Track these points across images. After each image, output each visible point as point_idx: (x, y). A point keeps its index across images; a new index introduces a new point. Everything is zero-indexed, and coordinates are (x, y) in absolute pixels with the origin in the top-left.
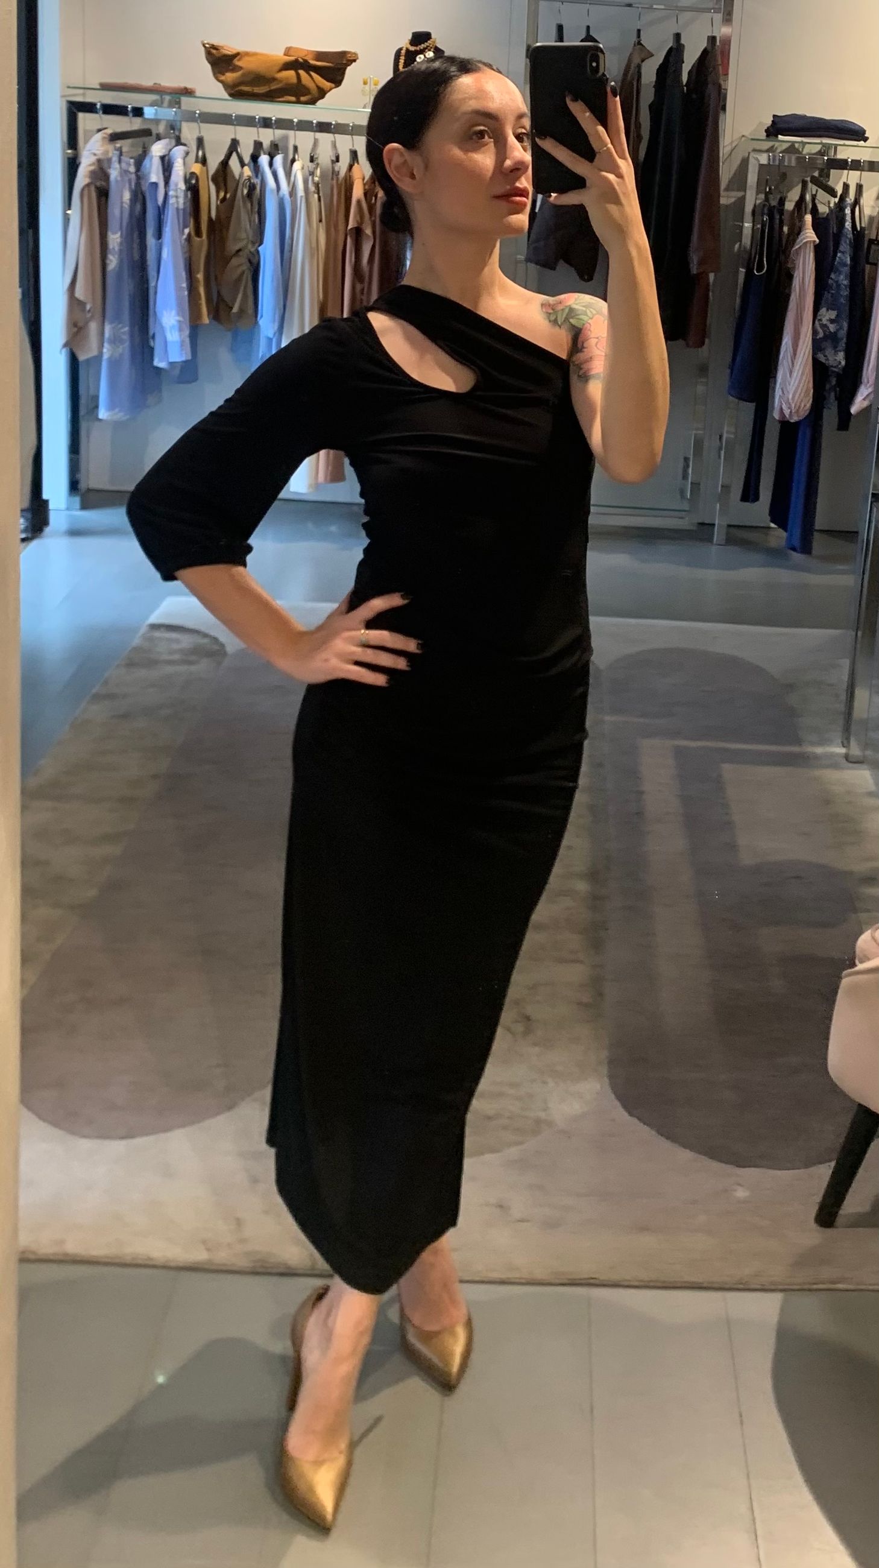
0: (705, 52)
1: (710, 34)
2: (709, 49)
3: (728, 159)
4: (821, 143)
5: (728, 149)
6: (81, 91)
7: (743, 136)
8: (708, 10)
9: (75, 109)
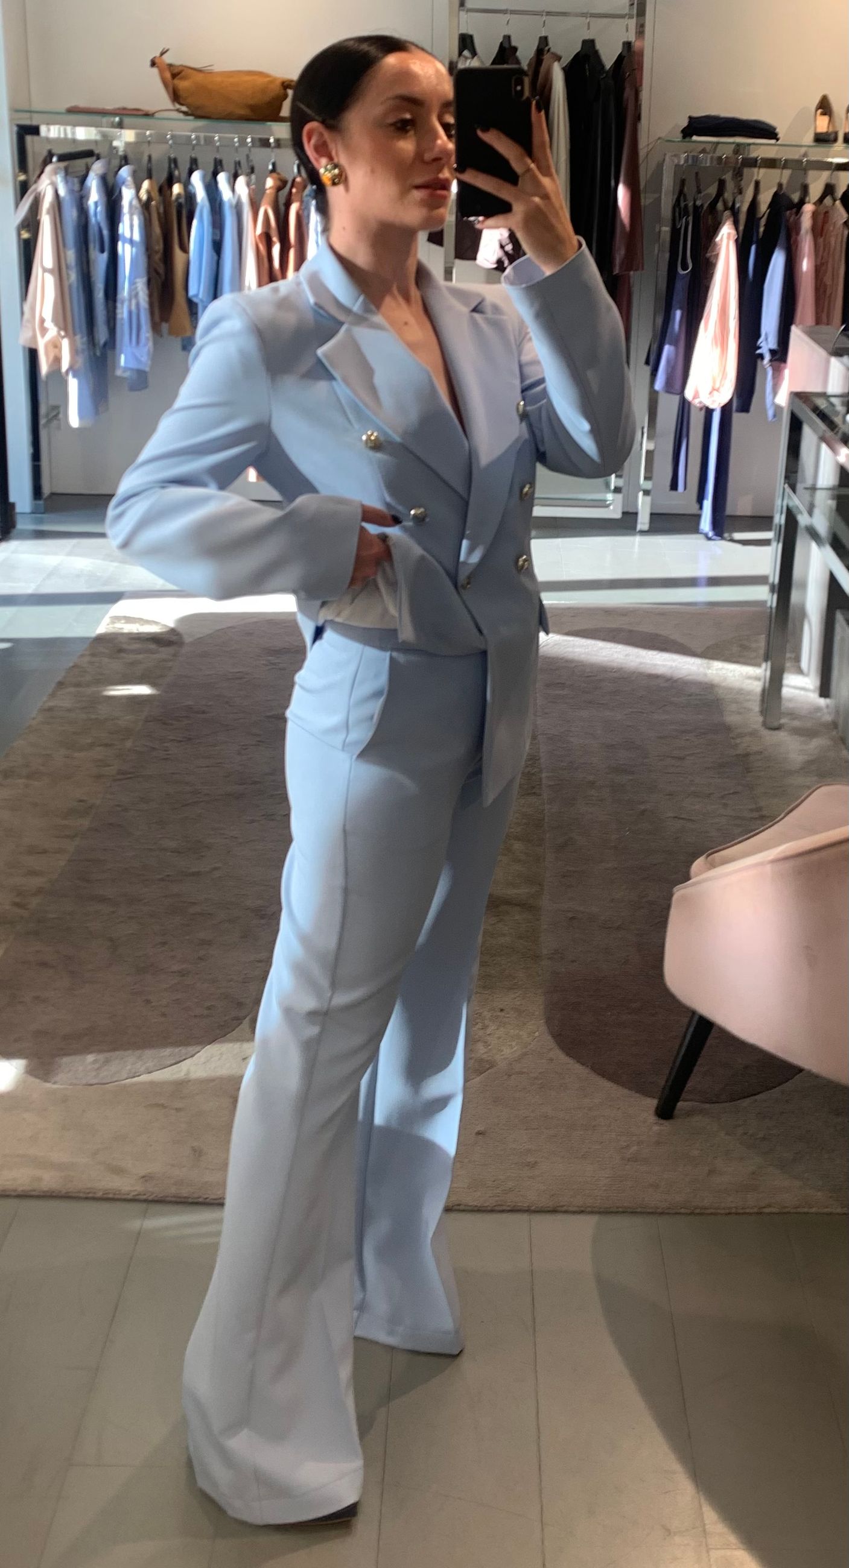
0: (620, 58)
1: (626, 40)
2: (624, 54)
3: (646, 160)
4: (733, 143)
5: (645, 150)
6: (27, 115)
7: (659, 138)
8: (622, 16)
9: (26, 132)
